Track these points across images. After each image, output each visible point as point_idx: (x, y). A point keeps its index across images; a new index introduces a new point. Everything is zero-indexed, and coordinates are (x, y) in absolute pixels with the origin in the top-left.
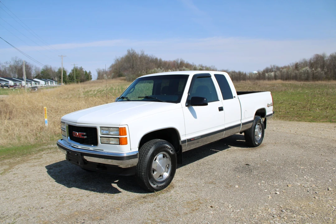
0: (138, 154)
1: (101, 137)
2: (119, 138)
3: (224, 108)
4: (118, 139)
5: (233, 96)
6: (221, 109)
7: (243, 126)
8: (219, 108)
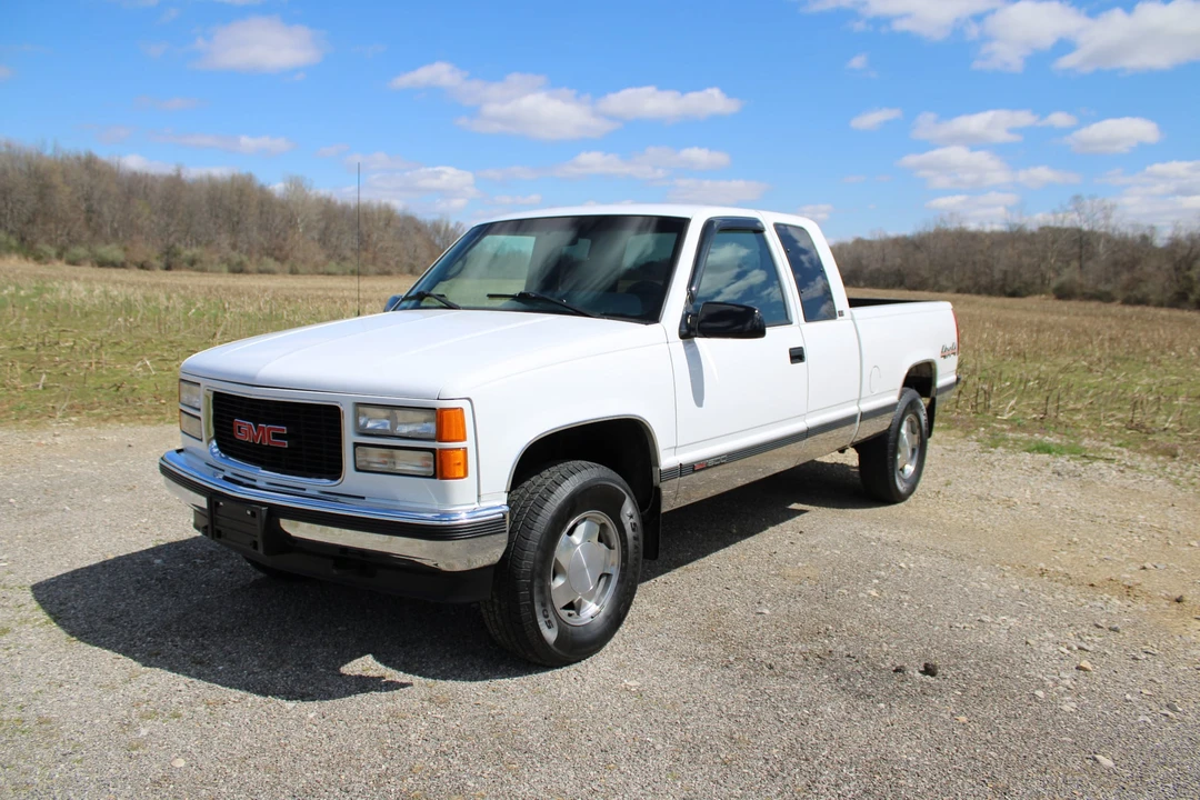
0: (508, 517)
1: (356, 445)
2: (432, 450)
3: (807, 354)
4: (431, 455)
5: (838, 309)
6: (797, 356)
7: (863, 423)
8: (791, 349)
